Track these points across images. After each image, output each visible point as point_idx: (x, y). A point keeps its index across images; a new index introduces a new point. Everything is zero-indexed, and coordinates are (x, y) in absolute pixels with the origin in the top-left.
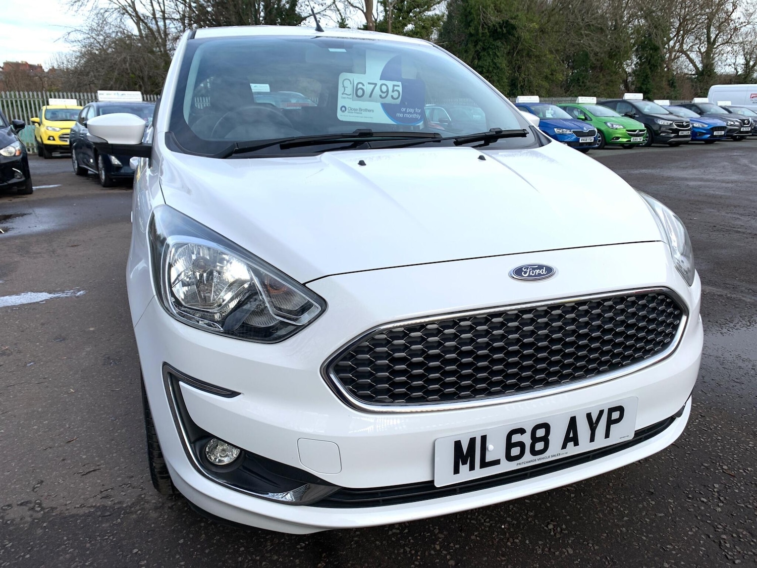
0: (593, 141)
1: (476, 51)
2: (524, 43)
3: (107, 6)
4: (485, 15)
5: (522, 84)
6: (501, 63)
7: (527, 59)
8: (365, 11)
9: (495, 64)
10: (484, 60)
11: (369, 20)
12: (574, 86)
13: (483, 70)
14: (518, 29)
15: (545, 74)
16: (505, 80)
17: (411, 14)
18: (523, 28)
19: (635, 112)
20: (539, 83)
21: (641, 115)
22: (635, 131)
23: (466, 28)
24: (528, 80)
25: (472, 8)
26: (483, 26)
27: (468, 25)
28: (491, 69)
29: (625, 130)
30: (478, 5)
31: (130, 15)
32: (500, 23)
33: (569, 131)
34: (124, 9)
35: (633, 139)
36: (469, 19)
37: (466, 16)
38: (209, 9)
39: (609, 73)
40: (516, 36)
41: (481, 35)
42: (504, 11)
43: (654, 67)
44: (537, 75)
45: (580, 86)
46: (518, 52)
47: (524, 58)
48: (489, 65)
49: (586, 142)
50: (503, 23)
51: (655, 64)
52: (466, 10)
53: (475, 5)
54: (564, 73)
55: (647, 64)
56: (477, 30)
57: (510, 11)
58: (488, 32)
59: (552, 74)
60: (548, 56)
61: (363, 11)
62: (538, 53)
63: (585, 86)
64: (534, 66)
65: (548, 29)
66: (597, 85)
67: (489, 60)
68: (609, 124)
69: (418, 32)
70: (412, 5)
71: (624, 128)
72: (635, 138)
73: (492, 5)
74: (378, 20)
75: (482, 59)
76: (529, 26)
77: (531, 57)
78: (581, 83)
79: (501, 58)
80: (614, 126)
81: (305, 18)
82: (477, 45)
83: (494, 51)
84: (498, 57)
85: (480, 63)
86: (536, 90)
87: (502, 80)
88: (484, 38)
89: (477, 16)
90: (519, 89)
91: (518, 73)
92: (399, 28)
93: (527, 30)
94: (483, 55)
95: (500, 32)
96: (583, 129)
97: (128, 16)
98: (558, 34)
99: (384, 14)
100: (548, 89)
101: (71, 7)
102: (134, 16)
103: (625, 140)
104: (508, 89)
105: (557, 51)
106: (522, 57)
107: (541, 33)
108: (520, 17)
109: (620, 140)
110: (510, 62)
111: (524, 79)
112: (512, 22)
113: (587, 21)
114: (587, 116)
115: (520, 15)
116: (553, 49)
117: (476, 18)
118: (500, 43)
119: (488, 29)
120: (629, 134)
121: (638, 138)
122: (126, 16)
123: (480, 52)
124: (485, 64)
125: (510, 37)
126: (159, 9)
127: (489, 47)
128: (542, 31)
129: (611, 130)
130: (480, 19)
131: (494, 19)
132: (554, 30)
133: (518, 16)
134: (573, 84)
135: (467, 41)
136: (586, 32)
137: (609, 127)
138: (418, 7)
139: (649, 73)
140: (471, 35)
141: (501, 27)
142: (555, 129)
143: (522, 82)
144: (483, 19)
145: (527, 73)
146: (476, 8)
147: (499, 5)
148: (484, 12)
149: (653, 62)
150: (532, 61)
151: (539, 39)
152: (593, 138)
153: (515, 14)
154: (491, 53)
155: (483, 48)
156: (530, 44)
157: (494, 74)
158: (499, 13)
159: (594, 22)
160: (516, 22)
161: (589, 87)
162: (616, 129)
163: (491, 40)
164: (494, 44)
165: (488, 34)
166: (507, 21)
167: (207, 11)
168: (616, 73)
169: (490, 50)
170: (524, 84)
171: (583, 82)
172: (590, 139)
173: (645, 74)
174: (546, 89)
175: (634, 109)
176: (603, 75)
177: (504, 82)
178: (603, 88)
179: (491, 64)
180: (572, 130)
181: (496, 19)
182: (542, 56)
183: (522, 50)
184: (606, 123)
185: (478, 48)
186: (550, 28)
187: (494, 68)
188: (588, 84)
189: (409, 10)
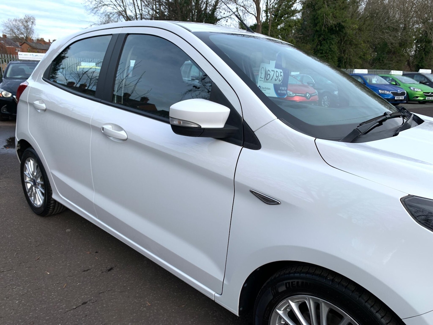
0: (403, 99)
1: (319, 41)
2: (349, 37)
3: (111, 11)
4: (327, 20)
5: (345, 61)
6: (334, 48)
7: (350, 46)
8: (256, 16)
9: (330, 48)
10: (324, 46)
11: (258, 21)
12: (376, 63)
13: (323, 52)
14: (346, 28)
15: (360, 55)
16: (336, 58)
17: (283, 18)
18: (349, 28)
19: (426, 81)
20: (356, 61)
21: (431, 83)
22: (429, 93)
23: (314, 27)
24: (349, 59)
25: (319, 16)
26: (325, 25)
27: (315, 25)
28: (328, 51)
29: (422, 92)
30: (323, 14)
31: (123, 16)
32: (335, 25)
33: (388, 92)
34: (120, 12)
35: (427, 98)
36: (316, 22)
37: (315, 20)
38: (166, 14)
39: (399, 56)
40: (344, 32)
41: (322, 31)
42: (338, 18)
43: (427, 53)
44: (355, 55)
45: (380, 63)
46: (344, 42)
47: (348, 46)
48: (327, 49)
49: (399, 99)
50: (337, 25)
51: (428, 51)
52: (314, 16)
53: (321, 14)
54: (372, 55)
55: (423, 51)
56: (321, 29)
57: (342, 17)
58: (327, 30)
59: (364, 55)
60: (362, 45)
61: (255, 16)
62: (356, 43)
63: (383, 63)
64: (354, 51)
65: (364, 28)
66: (391, 62)
67: (327, 46)
68: (412, 88)
69: (286, 29)
70: (284, 13)
71: (422, 91)
72: (428, 97)
73: (331, 14)
74: (262, 22)
75: (323, 46)
76: (352, 26)
77: (352, 45)
78: (381, 61)
79: (334, 45)
80: (415, 90)
81: (219, 20)
82: (320, 37)
83: (330, 41)
84: (332, 44)
85: (321, 48)
86: (354, 64)
87: (334, 58)
88: (325, 33)
89: (322, 20)
90: (343, 64)
91: (343, 54)
92: (275, 26)
93: (351, 29)
94: (324, 43)
95: (334, 30)
96: (397, 91)
97: (122, 17)
98: (369, 31)
99: (266, 18)
100: (361, 64)
101: (92, 11)
102: (125, 17)
103: (422, 98)
104: (337, 63)
105: (368, 41)
106: (346, 44)
107: (359, 31)
108: (347, 21)
109: (419, 98)
110: (339, 47)
111: (346, 58)
112: (343, 24)
113: (388, 24)
114: (397, 83)
115: (348, 20)
116: (365, 41)
117: (321, 21)
118: (334, 36)
119: (328, 28)
120: (425, 95)
121: (431, 97)
122: (121, 17)
123: (322, 41)
124: (324, 48)
125: (340, 33)
126: (139, 13)
127: (327, 39)
128: (360, 29)
129: (413, 92)
130: (323, 22)
131: (332, 22)
132: (367, 29)
133: (346, 20)
134: (376, 62)
135: (314, 35)
136: (387, 31)
137: (411, 90)
138: (287, 14)
139: (424, 56)
140: (317, 31)
141: (335, 27)
142: (380, 91)
143: (345, 59)
144: (325, 22)
145: (349, 54)
146: (322, 15)
147: (335, 14)
148: (326, 18)
149: (426, 50)
150: (352, 47)
151: (358, 34)
152: (404, 97)
153: (345, 19)
154: (328, 42)
155: (324, 39)
156: (352, 37)
157: (329, 54)
158: (335, 19)
159: (392, 25)
160: (345, 24)
161: (386, 64)
162: (417, 91)
163: (329, 34)
164: (330, 37)
165: (327, 31)
166: (340, 23)
167: (165, 14)
168: (403, 56)
169: (328, 40)
170: (347, 61)
171: (382, 60)
172: (402, 98)
173: (421, 57)
174: (360, 64)
175: (425, 79)
176: (395, 57)
177: (335, 59)
178: (395, 64)
179: (328, 48)
180: (391, 92)
181: (334, 22)
182: (359, 44)
183: (347, 40)
184: (410, 88)
185: (320, 39)
186: (365, 28)
187: (330, 51)
188: (385, 62)
189: (281, 16)
